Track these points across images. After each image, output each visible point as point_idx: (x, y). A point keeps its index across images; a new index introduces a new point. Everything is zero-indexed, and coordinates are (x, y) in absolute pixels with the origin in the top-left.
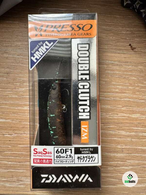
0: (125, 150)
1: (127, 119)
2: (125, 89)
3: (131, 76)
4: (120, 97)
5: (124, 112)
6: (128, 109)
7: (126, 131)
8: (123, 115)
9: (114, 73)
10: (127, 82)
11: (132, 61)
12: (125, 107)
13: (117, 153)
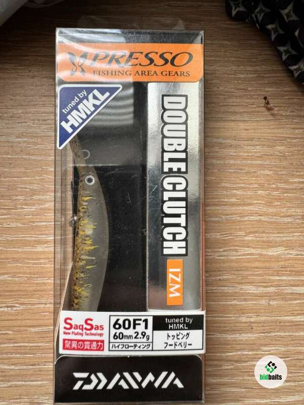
0: (256, 325)
1: (256, 260)
2: (250, 195)
3: (261, 168)
4: (240, 213)
5: (249, 245)
6: (258, 239)
7: (257, 284)
8: (250, 252)
9: (226, 163)
10: (253, 182)
11: (261, 136)
12: (251, 235)
13: (241, 332)
